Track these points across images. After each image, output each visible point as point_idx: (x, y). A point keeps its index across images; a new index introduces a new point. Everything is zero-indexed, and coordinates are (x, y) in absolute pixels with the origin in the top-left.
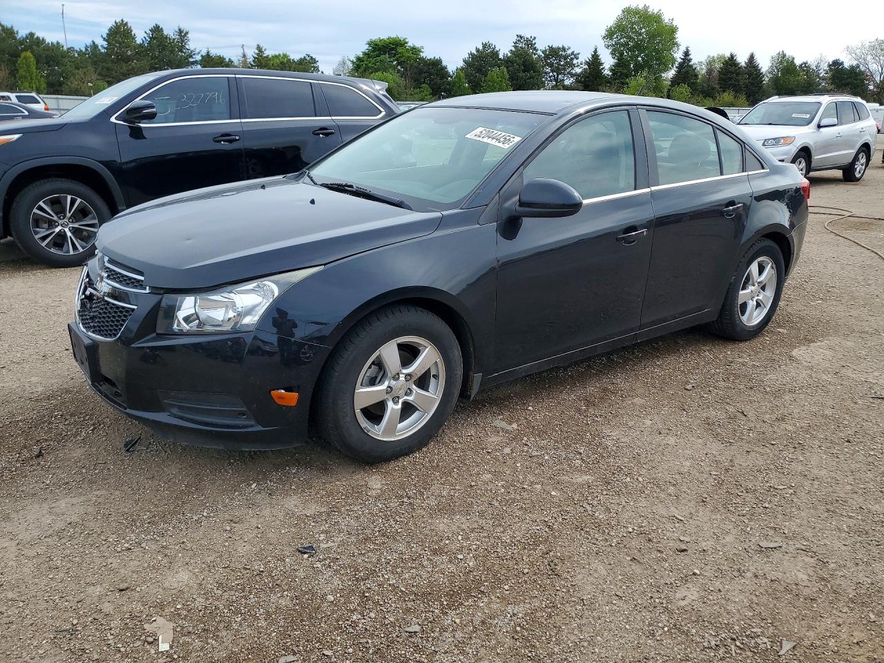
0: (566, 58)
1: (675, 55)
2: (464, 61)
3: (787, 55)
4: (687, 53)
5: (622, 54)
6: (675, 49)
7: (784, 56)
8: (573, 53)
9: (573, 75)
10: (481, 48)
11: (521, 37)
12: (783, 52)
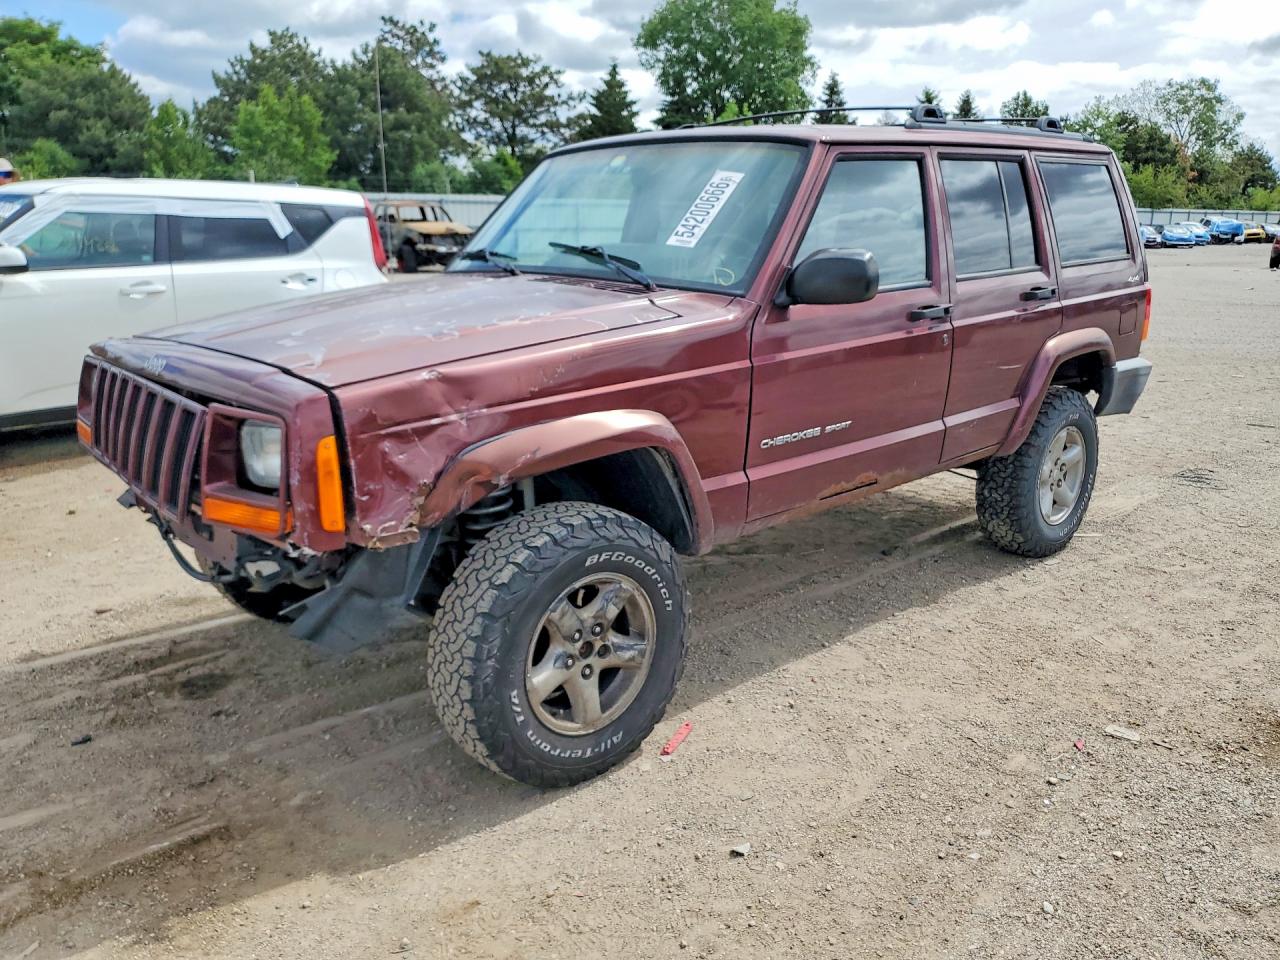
0: (531, 80)
1: (808, 89)
2: (218, 81)
3: (1034, 100)
4: (833, 89)
5: (680, 82)
6: (808, 73)
7: (1027, 102)
8: (545, 70)
9: (554, 126)
10: (263, 41)
11: (395, 24)
12: (1025, 94)
